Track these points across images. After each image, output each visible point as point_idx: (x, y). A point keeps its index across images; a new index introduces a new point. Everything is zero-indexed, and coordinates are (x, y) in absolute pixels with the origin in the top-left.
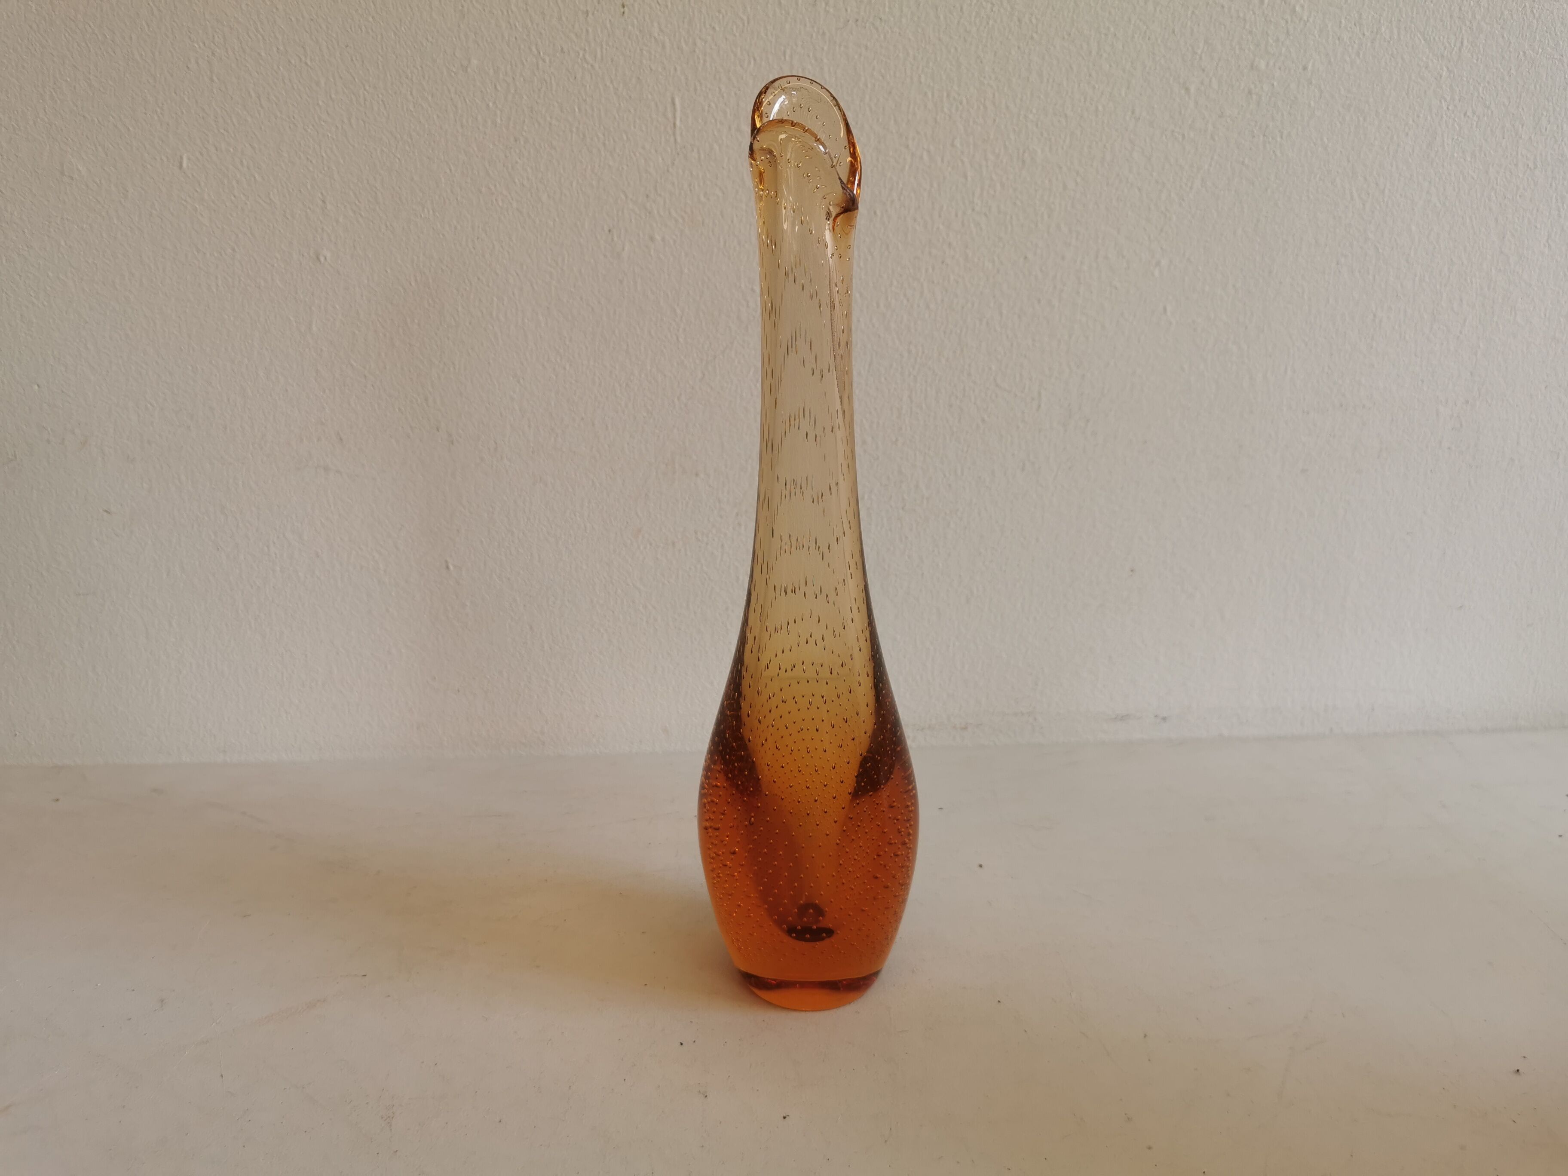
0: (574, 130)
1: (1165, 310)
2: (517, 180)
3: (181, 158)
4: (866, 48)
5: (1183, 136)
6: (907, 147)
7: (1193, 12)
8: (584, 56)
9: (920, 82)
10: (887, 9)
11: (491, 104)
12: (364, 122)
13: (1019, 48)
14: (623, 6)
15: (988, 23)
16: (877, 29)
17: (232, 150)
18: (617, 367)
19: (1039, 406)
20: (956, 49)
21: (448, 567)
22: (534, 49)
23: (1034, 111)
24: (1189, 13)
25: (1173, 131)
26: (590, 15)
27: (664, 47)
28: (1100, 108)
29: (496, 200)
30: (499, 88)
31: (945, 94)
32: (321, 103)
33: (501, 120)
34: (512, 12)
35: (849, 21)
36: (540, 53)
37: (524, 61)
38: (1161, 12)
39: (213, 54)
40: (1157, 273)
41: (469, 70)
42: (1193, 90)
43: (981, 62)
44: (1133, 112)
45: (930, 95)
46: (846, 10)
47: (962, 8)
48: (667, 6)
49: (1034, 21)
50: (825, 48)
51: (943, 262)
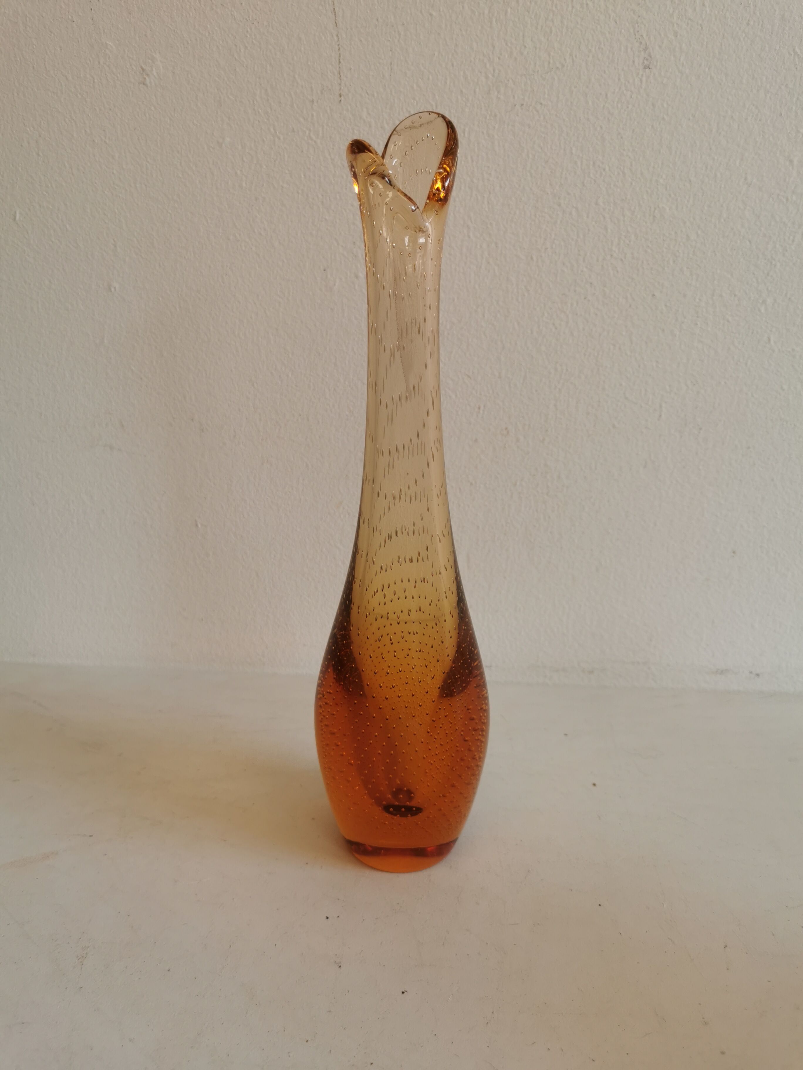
0: (300, 192)
1: (769, 339)
2: (256, 231)
3: (15, 213)
4: (529, 126)
5: (787, 199)
6: (559, 205)
7: (798, 99)
8: (309, 134)
9: (572, 153)
10: (546, 96)
11: (239, 172)
12: (146, 186)
13: (653, 126)
14: (340, 96)
15: (628, 107)
16: (537, 111)
17: (51, 207)
18: (327, 376)
19: (660, 416)
20: (601, 127)
21: (197, 525)
22: (272, 129)
23: (664, 177)
24: (795, 99)
25: (778, 195)
26: (315, 103)
27: (370, 126)
28: (719, 175)
29: (241, 246)
30: (245, 159)
31: (592, 163)
32: (115, 172)
33: (246, 184)
34: (257, 101)
35: (515, 105)
36: (277, 133)
37: (265, 139)
38: (770, 98)
39: (40, 136)
40: (763, 310)
41: (223, 145)
42: (795, 162)
43: (622, 137)
44: (746, 179)
45: (579, 163)
46: (514, 97)
47: (606, 95)
48: (373, 95)
49: (665, 105)
50: (497, 127)
51: (585, 298)
